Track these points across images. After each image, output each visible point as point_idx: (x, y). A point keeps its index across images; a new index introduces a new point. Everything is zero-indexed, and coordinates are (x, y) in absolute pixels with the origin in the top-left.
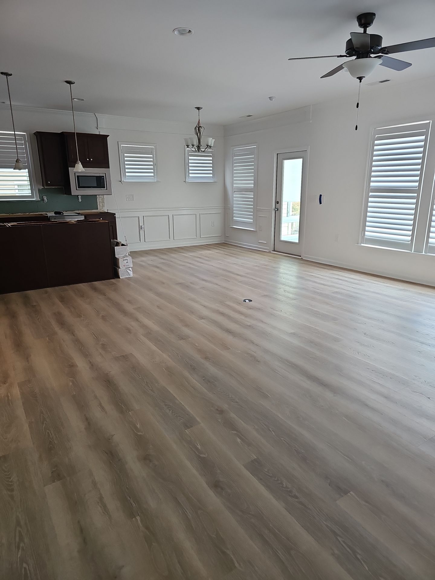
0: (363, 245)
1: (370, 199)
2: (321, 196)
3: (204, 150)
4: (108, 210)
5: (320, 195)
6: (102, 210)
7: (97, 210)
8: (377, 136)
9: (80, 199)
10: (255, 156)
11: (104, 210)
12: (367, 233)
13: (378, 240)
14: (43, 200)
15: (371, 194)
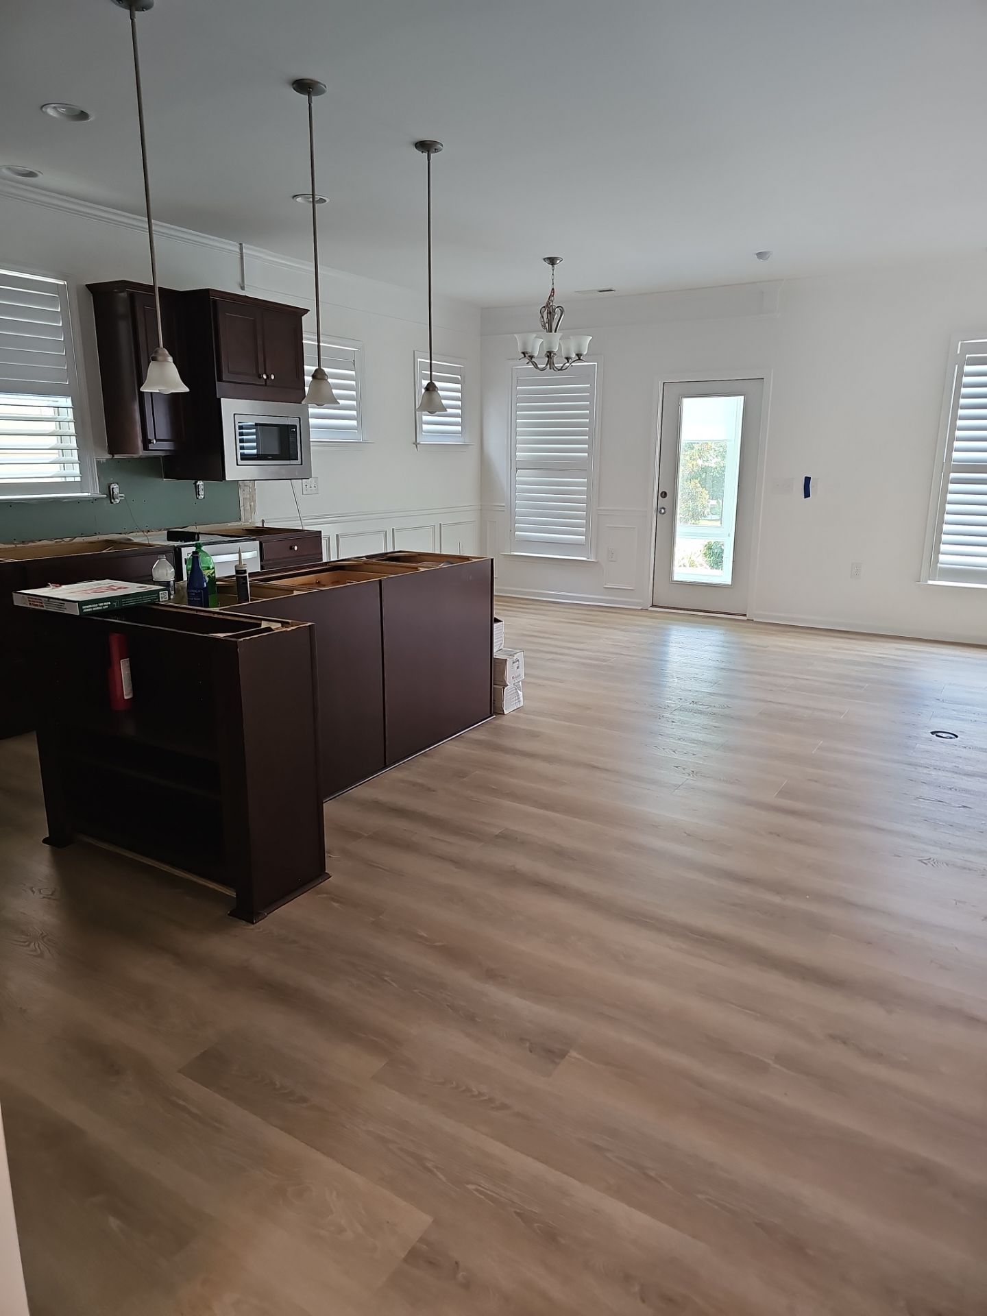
0: (930, 582)
1: (952, 487)
2: (807, 480)
3: (562, 365)
4: (263, 521)
5: (806, 478)
6: (250, 521)
7: (239, 523)
8: (968, 357)
9: (202, 493)
10: (592, 386)
11: (254, 523)
12: (942, 558)
13: (961, 570)
14: (111, 496)
15: (953, 475)
